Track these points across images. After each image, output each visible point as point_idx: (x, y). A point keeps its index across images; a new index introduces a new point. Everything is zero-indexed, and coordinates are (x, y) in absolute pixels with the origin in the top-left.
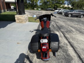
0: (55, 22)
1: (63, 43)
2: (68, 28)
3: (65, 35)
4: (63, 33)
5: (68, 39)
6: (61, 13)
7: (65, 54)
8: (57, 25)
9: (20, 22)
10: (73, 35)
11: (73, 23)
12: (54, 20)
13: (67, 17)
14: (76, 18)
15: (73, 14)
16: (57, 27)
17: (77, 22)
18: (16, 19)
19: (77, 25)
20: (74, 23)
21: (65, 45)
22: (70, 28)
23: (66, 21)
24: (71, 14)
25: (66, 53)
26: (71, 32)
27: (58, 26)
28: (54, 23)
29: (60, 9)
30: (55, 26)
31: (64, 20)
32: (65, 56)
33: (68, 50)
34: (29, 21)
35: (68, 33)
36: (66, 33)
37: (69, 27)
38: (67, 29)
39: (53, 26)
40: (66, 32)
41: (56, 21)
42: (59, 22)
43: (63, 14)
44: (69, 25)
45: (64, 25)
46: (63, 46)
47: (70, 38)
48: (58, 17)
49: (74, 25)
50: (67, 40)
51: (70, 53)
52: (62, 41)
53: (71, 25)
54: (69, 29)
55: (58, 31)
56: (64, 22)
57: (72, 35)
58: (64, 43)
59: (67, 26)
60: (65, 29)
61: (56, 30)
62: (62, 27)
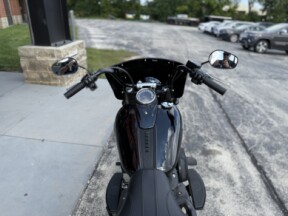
2: (271, 114)
3: (273, 180)
4: (254, 161)
6: (224, 37)
9: (42, 78)
11: (284, 84)
13: (253, 54)
18: (24, 63)
22: (278, 119)
23: (252, 72)
24: (268, 41)
35: (278, 155)
36: (272, 161)
37: (275, 110)
39: (200, 101)
43: (234, 39)
44: (269, 99)
55: (228, 144)
59: (261, 102)
60: (259, 122)
61: (215, 129)
62: (241, 112)
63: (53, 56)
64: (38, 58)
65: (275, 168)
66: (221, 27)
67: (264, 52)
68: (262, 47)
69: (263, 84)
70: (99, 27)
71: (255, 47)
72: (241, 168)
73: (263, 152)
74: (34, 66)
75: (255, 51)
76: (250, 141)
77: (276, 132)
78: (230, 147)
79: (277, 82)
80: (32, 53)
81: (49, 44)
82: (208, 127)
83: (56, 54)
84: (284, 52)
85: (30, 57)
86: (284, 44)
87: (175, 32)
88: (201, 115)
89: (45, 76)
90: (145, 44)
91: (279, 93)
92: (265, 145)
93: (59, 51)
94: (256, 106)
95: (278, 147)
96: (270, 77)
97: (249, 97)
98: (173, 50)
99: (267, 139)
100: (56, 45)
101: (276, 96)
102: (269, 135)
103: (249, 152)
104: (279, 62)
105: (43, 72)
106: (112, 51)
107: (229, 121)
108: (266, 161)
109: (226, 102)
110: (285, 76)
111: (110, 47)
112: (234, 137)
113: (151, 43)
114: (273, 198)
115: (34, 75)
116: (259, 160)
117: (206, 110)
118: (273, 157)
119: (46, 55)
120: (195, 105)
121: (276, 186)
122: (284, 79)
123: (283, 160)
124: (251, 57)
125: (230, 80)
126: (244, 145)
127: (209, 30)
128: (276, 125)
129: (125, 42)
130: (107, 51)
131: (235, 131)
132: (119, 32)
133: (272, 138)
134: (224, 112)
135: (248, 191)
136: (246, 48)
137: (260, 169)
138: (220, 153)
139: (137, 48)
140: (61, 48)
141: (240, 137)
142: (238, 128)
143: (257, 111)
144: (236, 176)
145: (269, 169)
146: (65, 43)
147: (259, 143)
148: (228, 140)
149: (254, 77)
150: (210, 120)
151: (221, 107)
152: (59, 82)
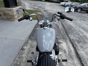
4: (73, 46)
9: (8, 18)
13: (76, 12)
14: (86, 14)
15: (84, 9)
22: (82, 33)
24: (81, 8)
29: (67, 2)
30: (60, 27)
35: (81, 44)
38: (79, 34)
49: (87, 26)
59: (77, 27)
60: (76, 33)
61: (62, 36)
62: (71, 30)
63: (11, 11)
64: (6, 12)
65: (79, 48)
67: (80, 12)
69: (79, 22)
70: (28, 3)
71: (77, 10)
72: (69, 48)
73: (76, 43)
74: (5, 14)
75: (77, 12)
76: (72, 39)
77: (81, 37)
78: (66, 41)
79: (83, 21)
80: (4, 10)
82: (59, 35)
83: (12, 11)
84: (86, 12)
86: (86, 9)
87: (52, 5)
88: (58, 31)
89: (9, 18)
90: (43, 8)
91: (83, 25)
92: (77, 41)
93: (13, 10)
94: (75, 29)
95: (81, 41)
96: (81, 20)
97: (74, 26)
98: (51, 10)
99: (78, 39)
100: (12, 8)
102: (78, 38)
103: (72, 43)
104: (84, 15)
105: (8, 16)
106: (32, 10)
107: (67, 33)
108: (77, 45)
109: (66, 27)
110: (85, 20)
111: (31, 9)
112: (68, 38)
113: (45, 8)
114: (78, 57)
115: (5, 17)
116: (75, 45)
117: (60, 30)
118: (79, 45)
119: (9, 11)
120: (56, 28)
121: (79, 54)
122: (85, 21)
123: (82, 46)
124: (75, 13)
126: (71, 41)
127: (63, 4)
128: (81, 34)
129: (36, 8)
130: (30, 10)
131: (68, 36)
132: (35, 4)
133: (79, 39)
134: (65, 30)
135: (70, 55)
137: (75, 48)
138: (62, 43)
139: (40, 10)
141: (69, 38)
142: (69, 35)
143: (75, 30)
144: (67, 50)
145: (77, 48)
146: (15, 7)
147: (75, 40)
148: (66, 39)
149: (76, 20)
150: (61, 33)
151: (64, 29)
152: (13, 20)
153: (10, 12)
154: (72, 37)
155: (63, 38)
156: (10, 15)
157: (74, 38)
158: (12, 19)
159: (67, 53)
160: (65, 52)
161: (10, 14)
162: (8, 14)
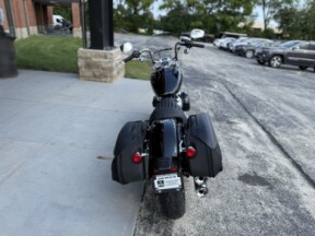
0: (224, 82)
1: (274, 166)
2: (279, 108)
3: (276, 137)
4: (264, 129)
5: (290, 153)
6: (240, 52)
7: (291, 212)
8: (234, 96)
9: (95, 76)
10: (302, 137)
11: (293, 91)
12: (220, 76)
13: (267, 68)
14: (299, 73)
15: (290, 58)
16: (235, 101)
17: (306, 87)
19: (309, 98)
20: (298, 93)
21: (281, 174)
22: (284, 111)
23: (265, 81)
24: (281, 56)
25: (295, 207)
26: (296, 127)
27: (238, 100)
28: (222, 86)
29: (237, 37)
30: (228, 97)
31: (257, 78)
32: (295, 219)
33: (298, 196)
34: (126, 76)
35: (282, 128)
36: (276, 130)
37: (283, 105)
38: (277, 113)
39: (222, 97)
40: (276, 125)
41: (228, 79)
42: (239, 84)
43: (249, 54)
44: (279, 99)
45: (261, 97)
46: (276, 181)
47: (296, 148)
48: (233, 67)
49: (298, 98)
50: (286, 155)
51: (308, 207)
52: (267, 159)
53: (286, 98)
54: (282, 113)
55: (246, 120)
56: (257, 84)
57: (299, 136)
58: (278, 166)
59: (272, 100)
60: (269, 111)
61: (236, 113)
62: (256, 105)
63: (106, 57)
64: (94, 59)
65: (278, 133)
66: (236, 43)
67: (278, 67)
68: (276, 62)
69: (276, 89)
71: (269, 61)
72: (254, 130)
73: (271, 125)
74: (89, 66)
75: (270, 65)
77: (282, 117)
79: (287, 89)
80: (89, 55)
81: (102, 49)
82: (230, 111)
83: (109, 56)
84: (297, 67)
85: (87, 58)
86: (297, 59)
88: (224, 105)
89: (97, 74)
91: (287, 96)
92: (273, 123)
93: (112, 54)
94: (268, 103)
95: (282, 124)
96: (282, 85)
99: (274, 120)
100: (107, 50)
101: (284, 97)
102: (276, 118)
103: (260, 125)
104: (292, 75)
105: (96, 70)
107: (246, 110)
108: (272, 129)
109: (244, 99)
110: (294, 85)
112: (250, 117)
114: (275, 143)
115: (89, 73)
116: (267, 129)
117: (228, 103)
118: (278, 128)
119: (101, 56)
120: (218, 99)
121: (277, 140)
122: (294, 88)
123: (284, 130)
124: (266, 70)
125: (246, 86)
126: (257, 122)
127: (225, 45)
131: (251, 115)
133: (278, 120)
134: (242, 105)
135: (259, 140)
136: (261, 63)
137: (267, 132)
138: (240, 124)
140: (113, 51)
141: (254, 118)
142: (253, 114)
143: (268, 105)
144: (251, 133)
145: (274, 133)
147: (268, 122)
149: (267, 85)
150: (231, 108)
152: (109, 79)
153: (102, 60)
154: (260, 117)
155: (240, 117)
156: (103, 69)
157: (266, 119)
158: (105, 77)
159: (253, 137)
160: (247, 135)
161: (103, 65)
162: (97, 66)
